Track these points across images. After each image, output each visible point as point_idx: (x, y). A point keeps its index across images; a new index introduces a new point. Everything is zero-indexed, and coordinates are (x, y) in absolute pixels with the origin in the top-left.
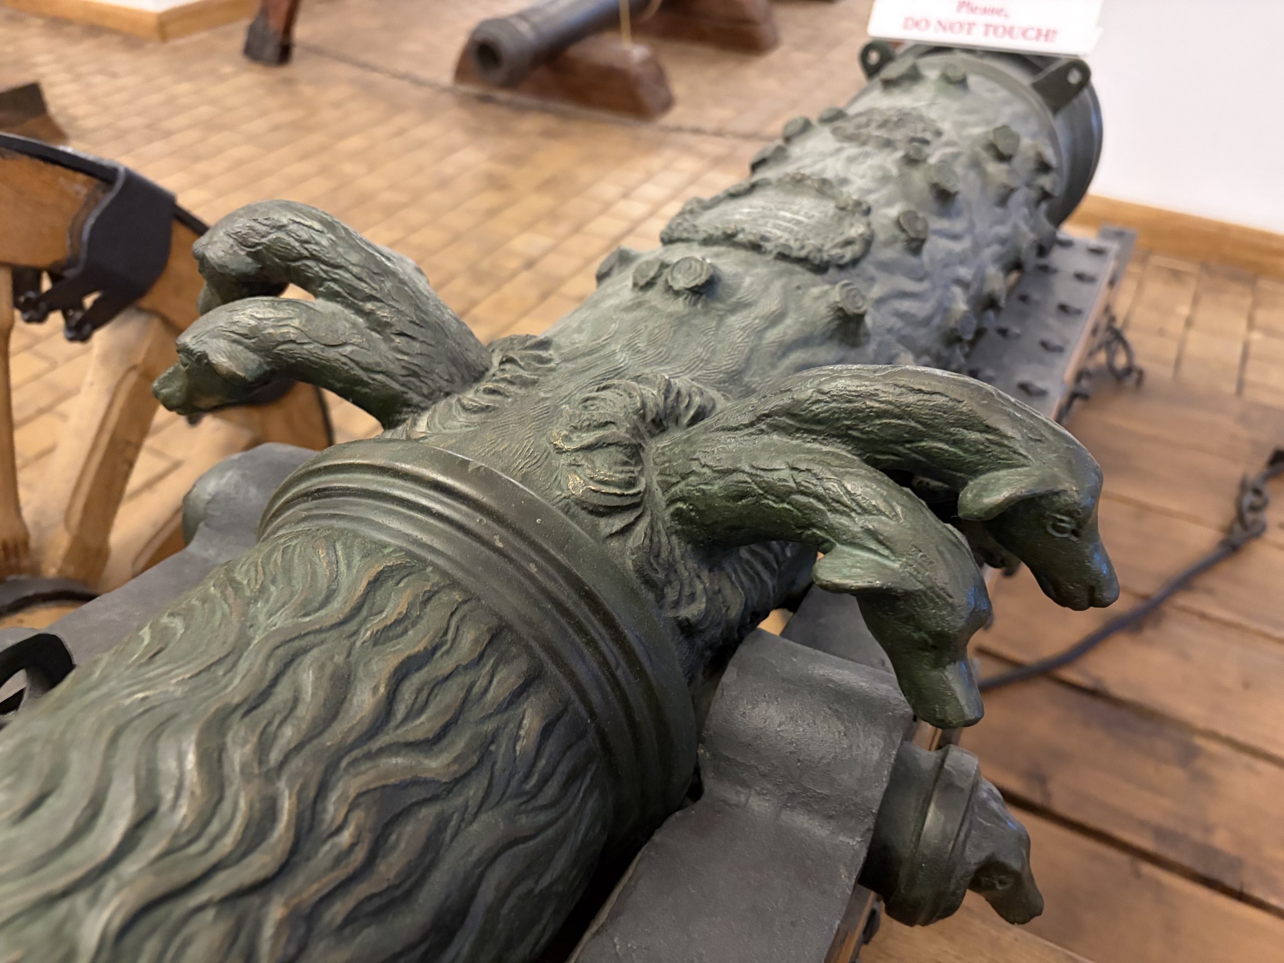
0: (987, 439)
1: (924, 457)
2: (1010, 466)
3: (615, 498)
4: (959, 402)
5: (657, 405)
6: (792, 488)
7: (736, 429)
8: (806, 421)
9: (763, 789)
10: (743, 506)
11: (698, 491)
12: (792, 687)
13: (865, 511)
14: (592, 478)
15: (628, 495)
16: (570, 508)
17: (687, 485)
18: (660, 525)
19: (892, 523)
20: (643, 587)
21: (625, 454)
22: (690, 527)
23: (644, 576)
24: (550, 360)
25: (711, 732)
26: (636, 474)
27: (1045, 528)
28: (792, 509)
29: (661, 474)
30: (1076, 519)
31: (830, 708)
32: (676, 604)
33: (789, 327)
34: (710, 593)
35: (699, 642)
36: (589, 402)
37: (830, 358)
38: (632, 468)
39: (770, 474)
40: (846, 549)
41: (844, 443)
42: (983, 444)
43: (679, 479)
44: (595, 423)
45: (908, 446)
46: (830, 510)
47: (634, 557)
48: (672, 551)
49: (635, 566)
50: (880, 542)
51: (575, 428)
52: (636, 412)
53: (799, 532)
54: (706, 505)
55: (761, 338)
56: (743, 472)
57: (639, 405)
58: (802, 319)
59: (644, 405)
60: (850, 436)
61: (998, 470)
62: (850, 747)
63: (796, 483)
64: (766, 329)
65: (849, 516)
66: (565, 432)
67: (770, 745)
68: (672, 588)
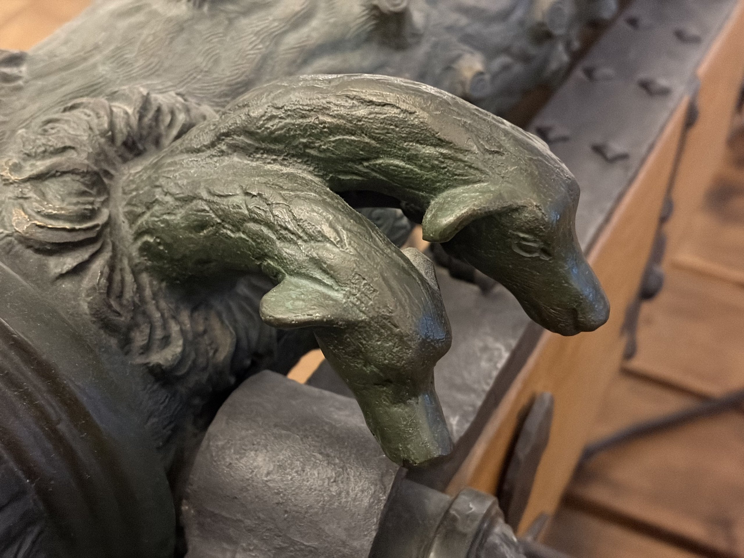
0: (442, 154)
1: (384, 176)
2: (466, 182)
3: (65, 234)
4: (411, 113)
5: (128, 124)
6: (245, 216)
7: (198, 151)
8: (263, 139)
9: (249, 545)
10: (205, 237)
11: (163, 221)
12: (284, 432)
13: (312, 238)
14: (38, 213)
15: (80, 230)
16: (13, 247)
17: (152, 215)
18: (126, 262)
19: (336, 250)
20: (102, 332)
21: (84, 184)
22: (160, 264)
23: (102, 320)
24: (17, 78)
25: (195, 487)
26: (96, 206)
27: (510, 248)
28: (247, 239)
29: (129, 204)
30: (540, 237)
31: (321, 453)
32: (146, 349)
33: (314, 29)
34: (190, 336)
35: (182, 389)
36: (50, 125)
37: (366, 63)
38: (91, 199)
39: (225, 201)
40: (295, 280)
41: (305, 163)
42: (437, 159)
43: (144, 209)
44: (52, 149)
45: (366, 164)
46: (279, 239)
47: (89, 299)
48: (140, 289)
49: (91, 308)
50: (325, 271)
51: (29, 155)
52: (103, 134)
53: (258, 263)
54: (172, 238)
55: (277, 44)
56: (202, 199)
57: (106, 126)
58: (332, 20)
59: (112, 125)
60: (309, 155)
61: (455, 187)
62: (339, 494)
63: (248, 209)
64: (285, 33)
65: (296, 243)
66: (15, 160)
67: (257, 497)
68: (142, 332)
